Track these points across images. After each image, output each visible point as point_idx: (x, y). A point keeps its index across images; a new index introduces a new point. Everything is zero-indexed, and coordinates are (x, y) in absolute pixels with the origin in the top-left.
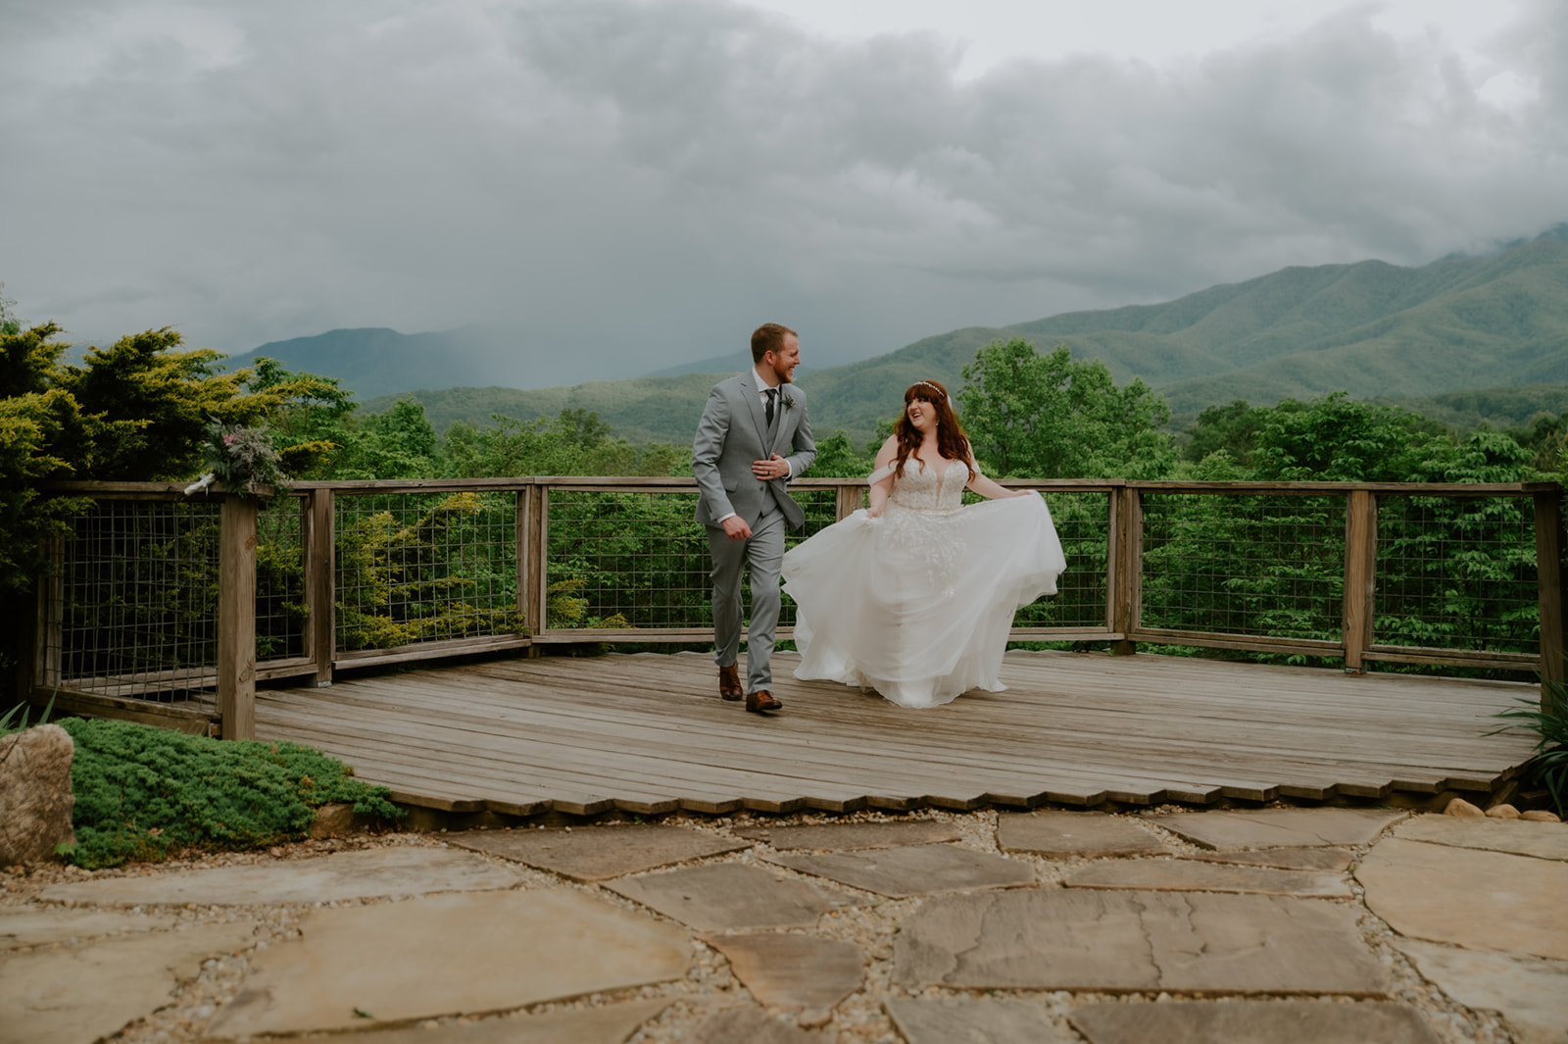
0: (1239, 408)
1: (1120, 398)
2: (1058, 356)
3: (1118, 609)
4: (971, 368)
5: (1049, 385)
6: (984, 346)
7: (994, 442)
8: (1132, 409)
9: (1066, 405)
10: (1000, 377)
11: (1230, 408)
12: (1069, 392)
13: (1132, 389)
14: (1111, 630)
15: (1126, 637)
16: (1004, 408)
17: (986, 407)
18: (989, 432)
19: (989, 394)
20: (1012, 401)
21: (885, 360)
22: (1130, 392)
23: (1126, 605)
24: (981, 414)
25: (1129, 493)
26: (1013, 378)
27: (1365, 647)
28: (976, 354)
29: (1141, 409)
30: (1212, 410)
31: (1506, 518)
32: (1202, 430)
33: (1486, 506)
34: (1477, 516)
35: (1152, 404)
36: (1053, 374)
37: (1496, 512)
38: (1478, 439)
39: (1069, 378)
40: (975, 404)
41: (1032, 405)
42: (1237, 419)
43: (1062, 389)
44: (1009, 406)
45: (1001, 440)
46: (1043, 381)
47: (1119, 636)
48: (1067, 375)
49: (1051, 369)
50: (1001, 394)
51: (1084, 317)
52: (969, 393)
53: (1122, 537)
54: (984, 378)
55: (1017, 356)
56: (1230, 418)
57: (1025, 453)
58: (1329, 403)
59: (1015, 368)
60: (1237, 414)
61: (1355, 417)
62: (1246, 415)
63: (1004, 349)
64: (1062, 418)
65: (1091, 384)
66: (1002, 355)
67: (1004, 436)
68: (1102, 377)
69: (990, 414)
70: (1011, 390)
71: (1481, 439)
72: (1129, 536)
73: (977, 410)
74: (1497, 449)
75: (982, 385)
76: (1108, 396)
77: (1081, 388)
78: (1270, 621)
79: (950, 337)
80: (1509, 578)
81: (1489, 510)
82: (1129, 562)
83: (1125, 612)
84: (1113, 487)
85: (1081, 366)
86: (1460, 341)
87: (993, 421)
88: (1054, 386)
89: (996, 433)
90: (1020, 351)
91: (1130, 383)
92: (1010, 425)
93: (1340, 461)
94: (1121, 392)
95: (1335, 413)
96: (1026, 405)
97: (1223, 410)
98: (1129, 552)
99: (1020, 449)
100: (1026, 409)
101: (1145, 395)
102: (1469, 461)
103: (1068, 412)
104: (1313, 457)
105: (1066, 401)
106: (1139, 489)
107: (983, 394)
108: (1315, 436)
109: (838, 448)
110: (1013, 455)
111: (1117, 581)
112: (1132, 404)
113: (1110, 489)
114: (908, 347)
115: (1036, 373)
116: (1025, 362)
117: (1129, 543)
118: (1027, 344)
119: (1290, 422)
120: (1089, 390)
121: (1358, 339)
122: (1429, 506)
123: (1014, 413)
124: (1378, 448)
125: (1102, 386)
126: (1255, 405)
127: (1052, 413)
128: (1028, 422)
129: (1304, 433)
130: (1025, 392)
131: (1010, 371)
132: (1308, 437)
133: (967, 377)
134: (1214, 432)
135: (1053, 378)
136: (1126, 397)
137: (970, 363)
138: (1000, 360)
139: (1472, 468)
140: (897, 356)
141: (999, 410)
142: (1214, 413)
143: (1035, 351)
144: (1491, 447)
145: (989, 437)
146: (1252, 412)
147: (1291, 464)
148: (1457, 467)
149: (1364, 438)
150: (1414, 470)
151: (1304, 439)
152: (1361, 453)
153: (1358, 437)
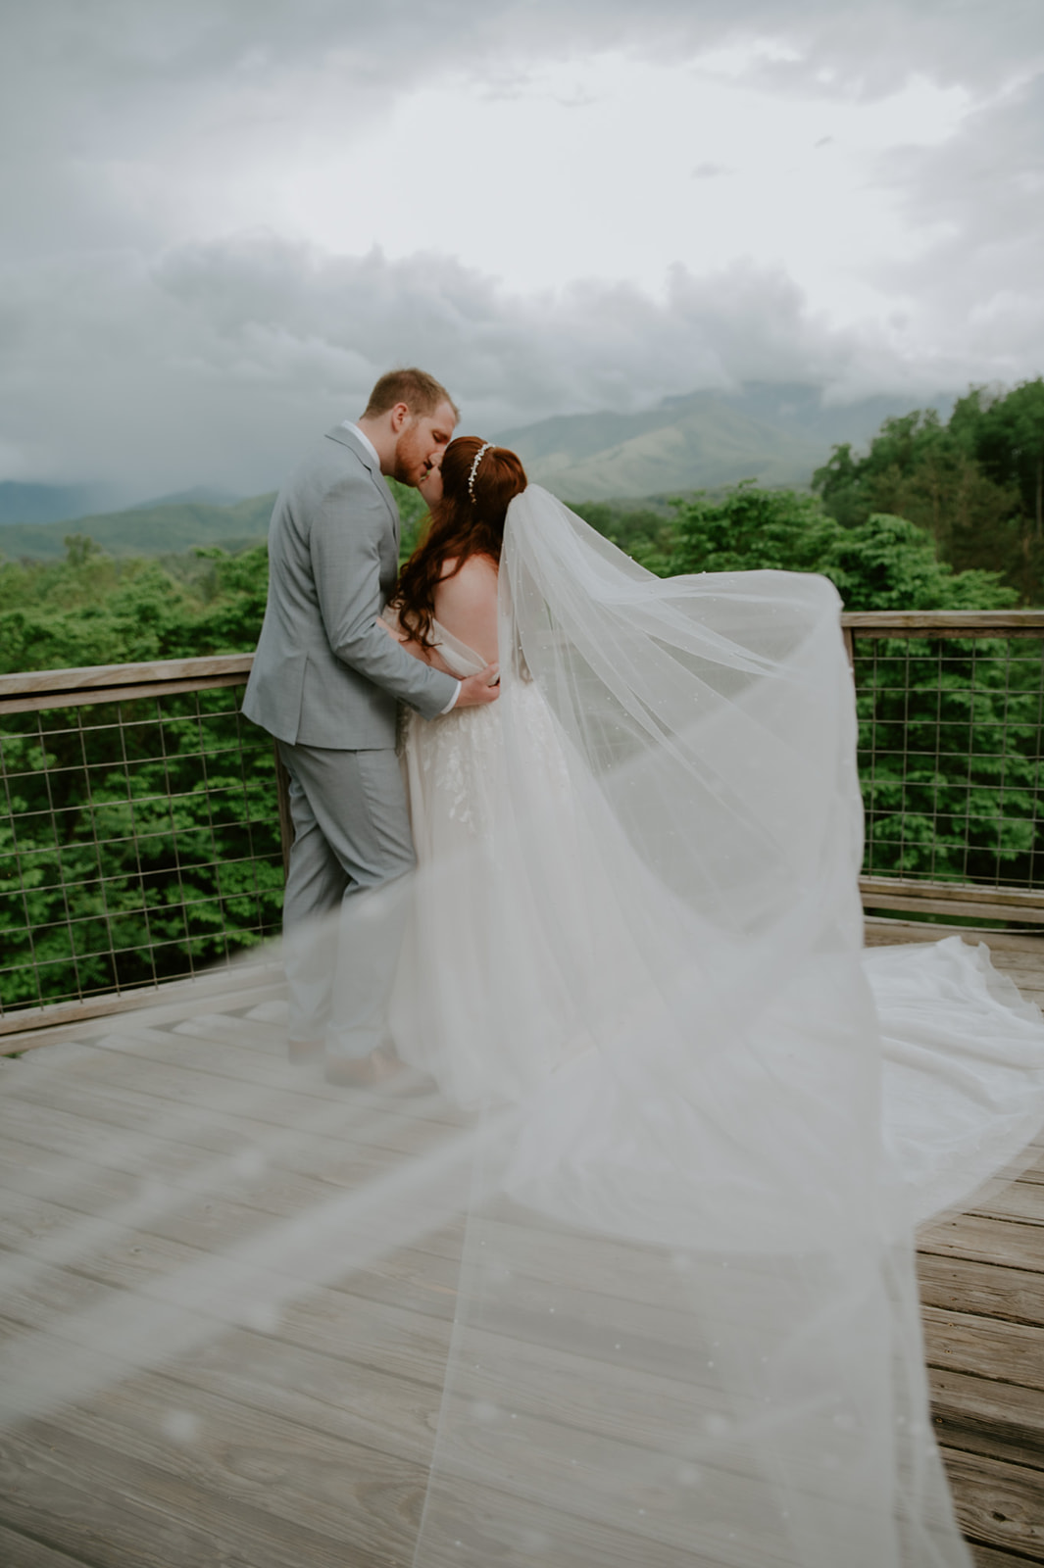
33: (898, 584)
34: (893, 593)
37: (908, 589)
38: (878, 521)
61: (764, 502)
71: (881, 520)
74: (898, 530)
81: (902, 588)
95: (746, 499)
102: (879, 542)
108: (729, 522)
119: (704, 510)
124: (790, 531)
129: (719, 520)
139: (883, 549)
144: (892, 528)
147: (715, 550)
148: (869, 547)
149: (774, 522)
150: (824, 552)
151: (719, 528)
152: (775, 537)
153: (767, 521)
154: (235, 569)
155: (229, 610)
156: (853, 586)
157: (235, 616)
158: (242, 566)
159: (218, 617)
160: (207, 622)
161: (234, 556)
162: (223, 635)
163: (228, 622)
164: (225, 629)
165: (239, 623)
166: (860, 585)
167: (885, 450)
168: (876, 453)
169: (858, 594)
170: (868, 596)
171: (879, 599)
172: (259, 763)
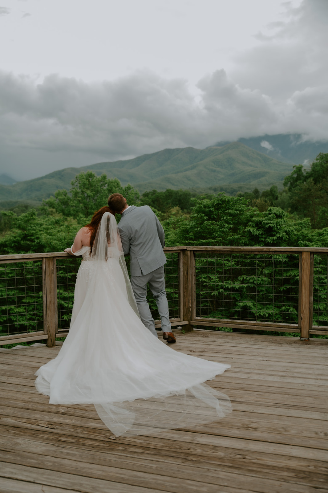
0: (154, 192)
1: (123, 191)
2: (103, 177)
3: (185, 309)
4: (74, 182)
5: (100, 187)
6: (78, 174)
7: (83, 206)
8: (128, 194)
9: (106, 194)
10: (84, 184)
11: (152, 192)
12: (107, 189)
13: (127, 188)
14: (182, 320)
15: (189, 323)
16: (86, 195)
17: (80, 195)
18: (81, 203)
19: (80, 190)
20: (89, 192)
21: (42, 178)
22: (127, 189)
23: (189, 307)
24: (78, 197)
25: (189, 253)
26: (88, 185)
27: (310, 327)
28: (76, 177)
29: (131, 194)
30: (146, 193)
31: (284, 238)
32: (144, 199)
33: (276, 234)
34: (275, 238)
35: (134, 193)
36: (101, 183)
37: (281, 236)
38: (271, 209)
39: (106, 185)
40: (76, 194)
41: (95, 194)
42: (154, 195)
43: (105, 188)
44: (88, 194)
45: (85, 205)
46: (98, 186)
47: (186, 323)
48: (106, 183)
49: (101, 181)
50: (85, 190)
51: (105, 164)
52: (74, 190)
53: (186, 274)
54: (79, 185)
55: (90, 177)
56: (152, 195)
57: (93, 210)
58: (219, 197)
59: (89, 181)
60: (154, 194)
61: (228, 201)
62: (157, 194)
63: (85, 175)
64: (105, 198)
65: (114, 186)
66: (85, 177)
67: (86, 204)
68: (118, 184)
69: (81, 197)
70: (88, 189)
71: (272, 209)
72: (189, 273)
73: (77, 196)
74: (278, 213)
75: (78, 187)
76: (120, 190)
77: (111, 188)
78: (204, 280)
79: (63, 170)
80: (287, 260)
81: (278, 235)
82: (190, 287)
83: (188, 310)
84: (181, 250)
85: (111, 180)
86: (215, 171)
87: (82, 199)
88: (102, 187)
89: (84, 204)
90: (90, 176)
91: (127, 186)
92: (88, 200)
93: (225, 218)
94: (124, 189)
95: (221, 200)
96: (93, 194)
97: (150, 193)
98: (189, 282)
99: (92, 208)
100: (93, 195)
101: (132, 190)
102: (270, 218)
103: (107, 196)
104: (214, 216)
105: (107, 192)
106: (194, 251)
107: (79, 190)
108: (214, 209)
109: (32, 216)
110: (89, 211)
111: (184, 296)
112: (127, 193)
113: (180, 251)
114: (50, 174)
115: (96, 183)
116: (92, 179)
117: (189, 277)
118: (93, 173)
119: (205, 204)
120: (114, 189)
121: (186, 170)
122: (258, 234)
123: (89, 196)
124: (238, 213)
125: (118, 187)
126: (159, 191)
127: (102, 196)
128: (94, 199)
129: (210, 208)
130: (92, 189)
131: (88, 183)
132: (212, 209)
133: (73, 185)
134: (147, 199)
135: (102, 184)
136: (126, 190)
137: (74, 180)
138: (84, 179)
139: (271, 220)
140: (46, 177)
141: (84, 196)
142: (147, 194)
143: (95, 175)
144: (276, 212)
145: (81, 205)
146: (158, 193)
147: (207, 220)
148: (266, 220)
149: (232, 209)
150: (250, 221)
151: (210, 210)
152: (231, 215)
153: (229, 209)
154: (19, 220)
155: (15, 237)
156: (259, 234)
157: (17, 239)
158: (21, 220)
159: (10, 240)
160: (6, 242)
161: (18, 216)
162: (11, 247)
163: (14, 242)
164: (13, 245)
165: (18, 242)
166: (262, 234)
167: (318, 168)
168: (313, 170)
169: (262, 237)
170: (265, 238)
171: (269, 240)
172: (24, 301)
